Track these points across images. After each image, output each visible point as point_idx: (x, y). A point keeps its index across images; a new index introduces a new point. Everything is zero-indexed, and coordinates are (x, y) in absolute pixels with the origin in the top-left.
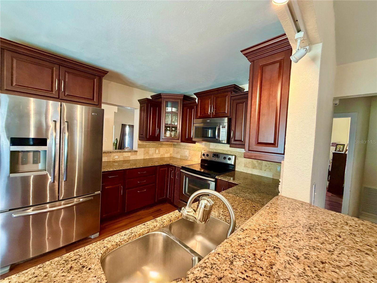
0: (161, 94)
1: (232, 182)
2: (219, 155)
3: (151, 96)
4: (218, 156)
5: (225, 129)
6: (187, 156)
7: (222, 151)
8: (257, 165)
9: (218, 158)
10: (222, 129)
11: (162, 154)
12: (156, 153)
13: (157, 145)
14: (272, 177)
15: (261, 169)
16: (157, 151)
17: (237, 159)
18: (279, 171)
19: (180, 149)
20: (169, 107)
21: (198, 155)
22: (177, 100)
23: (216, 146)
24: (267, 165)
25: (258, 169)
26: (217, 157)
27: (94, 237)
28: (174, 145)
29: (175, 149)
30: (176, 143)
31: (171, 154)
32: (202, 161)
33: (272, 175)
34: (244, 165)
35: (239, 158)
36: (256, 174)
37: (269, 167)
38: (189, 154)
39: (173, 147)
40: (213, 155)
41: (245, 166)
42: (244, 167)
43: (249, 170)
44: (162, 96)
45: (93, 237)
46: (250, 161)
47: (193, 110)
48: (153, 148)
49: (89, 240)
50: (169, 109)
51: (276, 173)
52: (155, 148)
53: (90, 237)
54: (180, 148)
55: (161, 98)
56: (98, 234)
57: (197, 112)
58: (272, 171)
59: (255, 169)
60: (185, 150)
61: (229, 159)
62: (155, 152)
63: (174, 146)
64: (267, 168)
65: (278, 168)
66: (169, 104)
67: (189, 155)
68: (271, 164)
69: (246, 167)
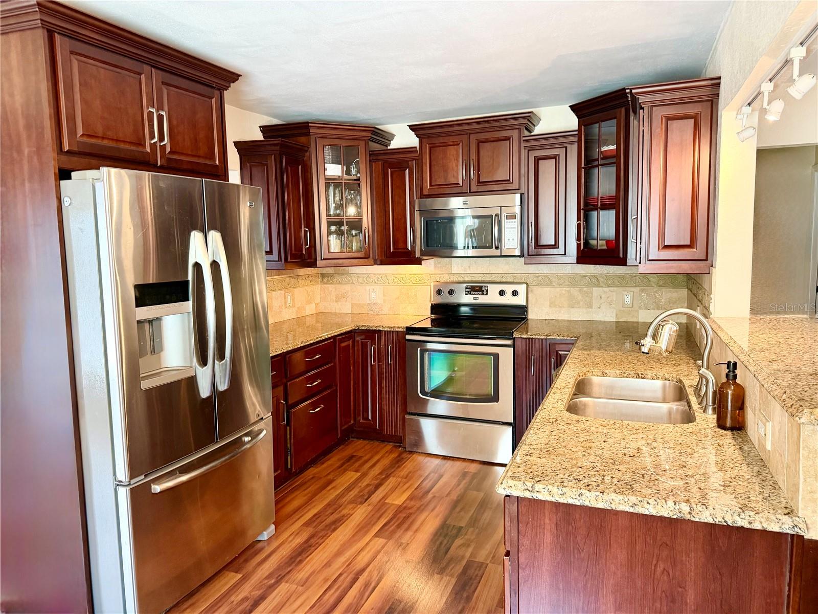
0: (310, 125)
1: (558, 338)
2: (485, 286)
3: (265, 129)
4: (482, 292)
5: (515, 222)
6: (379, 302)
7: (489, 275)
8: (580, 298)
9: (483, 294)
10: (507, 222)
11: (298, 308)
12: (288, 305)
13: (288, 279)
14: (614, 319)
15: (590, 306)
16: (289, 301)
17: (532, 291)
18: (629, 303)
19: (347, 287)
20: (329, 163)
21: (415, 295)
22: (355, 143)
23: (469, 267)
24: (603, 296)
25: (583, 308)
26: (480, 293)
27: (268, 534)
28: (323, 276)
29: (330, 287)
30: (330, 270)
31: (318, 304)
32: (435, 308)
33: (615, 315)
34: (549, 304)
35: (535, 288)
36: (579, 319)
37: (608, 297)
38: (384, 295)
39: (322, 281)
40: (469, 290)
41: (552, 304)
42: (550, 306)
43: (562, 312)
44: (312, 131)
45: (265, 536)
46: (564, 292)
47: (407, 171)
48: (279, 292)
49: (260, 545)
50: (334, 170)
51: (623, 309)
52: (283, 292)
53: (259, 538)
54: (347, 283)
55: (308, 134)
56: (273, 527)
57: (421, 179)
58: (614, 306)
59: (576, 307)
60: (368, 288)
61: (515, 293)
62: (286, 303)
63: (325, 280)
64: (602, 301)
65: (626, 297)
66: (328, 154)
67: (384, 301)
68: (612, 292)
69: (555, 306)
